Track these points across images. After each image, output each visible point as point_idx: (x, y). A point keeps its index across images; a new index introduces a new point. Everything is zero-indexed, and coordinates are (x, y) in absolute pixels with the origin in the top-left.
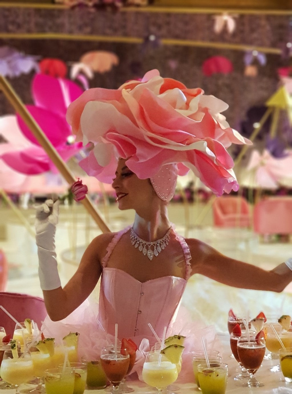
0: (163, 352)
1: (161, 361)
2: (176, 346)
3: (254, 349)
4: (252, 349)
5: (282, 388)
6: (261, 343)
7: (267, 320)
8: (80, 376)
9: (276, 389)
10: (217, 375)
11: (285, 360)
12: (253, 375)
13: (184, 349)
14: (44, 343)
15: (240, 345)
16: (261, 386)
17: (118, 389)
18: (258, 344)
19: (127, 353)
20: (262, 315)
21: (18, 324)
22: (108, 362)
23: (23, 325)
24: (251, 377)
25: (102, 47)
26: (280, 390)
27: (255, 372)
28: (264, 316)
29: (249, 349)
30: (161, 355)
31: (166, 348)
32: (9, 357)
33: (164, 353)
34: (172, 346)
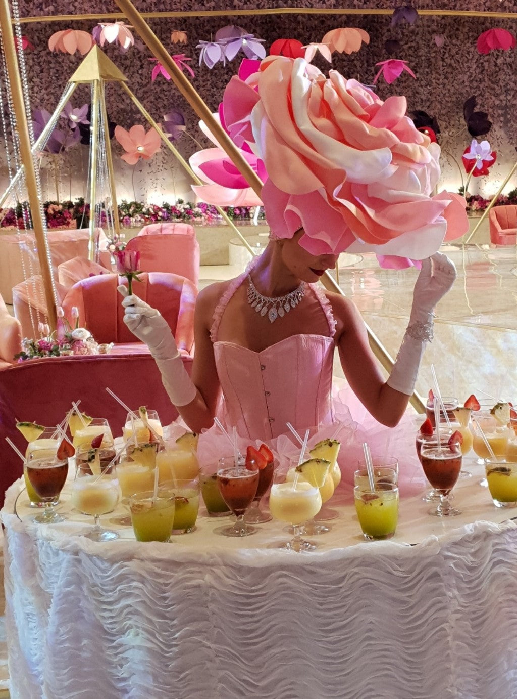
0: (299, 470)
1: (298, 482)
2: (318, 461)
3: (444, 460)
4: (441, 460)
5: (480, 522)
6: (457, 449)
7: (481, 407)
8: (187, 501)
9: (471, 526)
10: (380, 503)
11: (492, 475)
12: (444, 497)
13: (329, 465)
14: (141, 450)
15: (425, 453)
16: (456, 514)
17: (242, 519)
18: (453, 451)
19: (254, 467)
20: (472, 398)
21: (131, 413)
22: (226, 481)
23: (138, 414)
24: (442, 499)
25: (349, 22)
26: (477, 525)
27: (448, 494)
28: (476, 402)
29: (436, 460)
30: (298, 475)
31: (304, 464)
32: (87, 474)
33: (301, 471)
34: (312, 460)
